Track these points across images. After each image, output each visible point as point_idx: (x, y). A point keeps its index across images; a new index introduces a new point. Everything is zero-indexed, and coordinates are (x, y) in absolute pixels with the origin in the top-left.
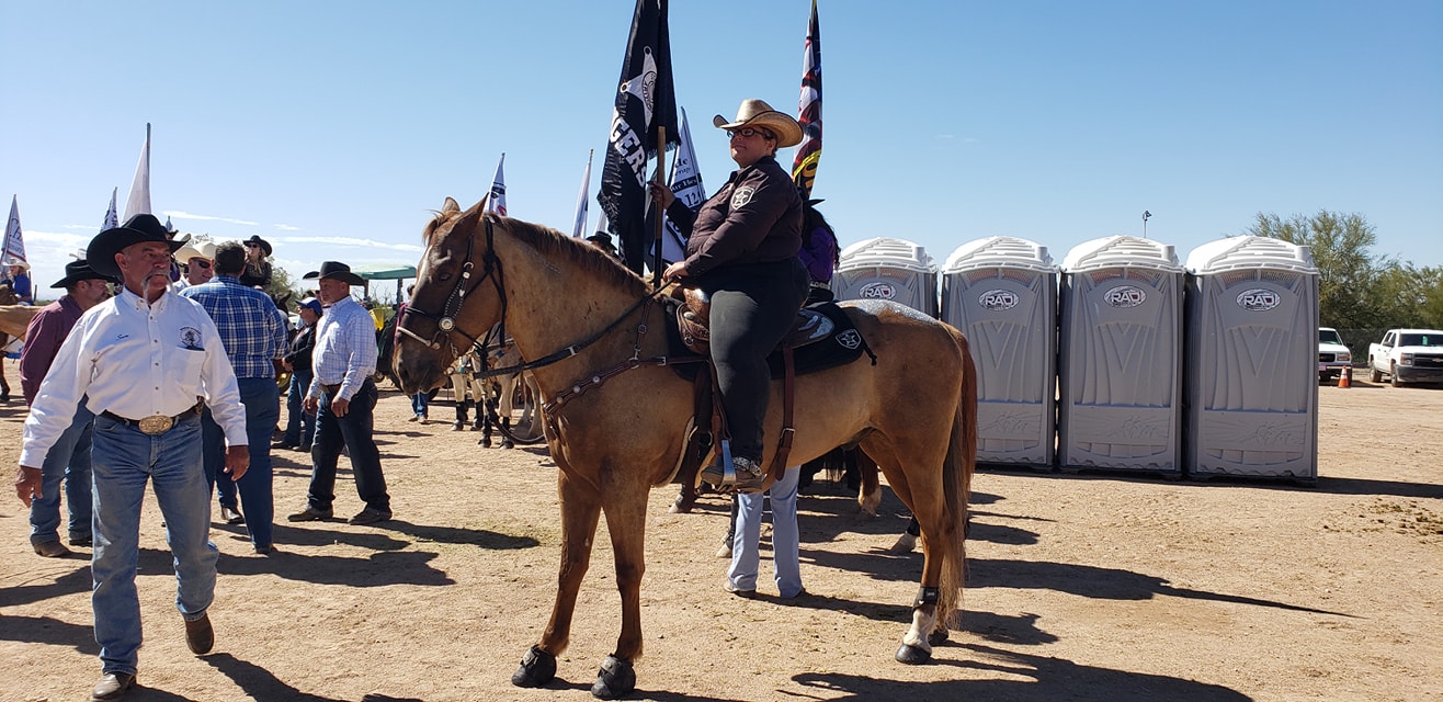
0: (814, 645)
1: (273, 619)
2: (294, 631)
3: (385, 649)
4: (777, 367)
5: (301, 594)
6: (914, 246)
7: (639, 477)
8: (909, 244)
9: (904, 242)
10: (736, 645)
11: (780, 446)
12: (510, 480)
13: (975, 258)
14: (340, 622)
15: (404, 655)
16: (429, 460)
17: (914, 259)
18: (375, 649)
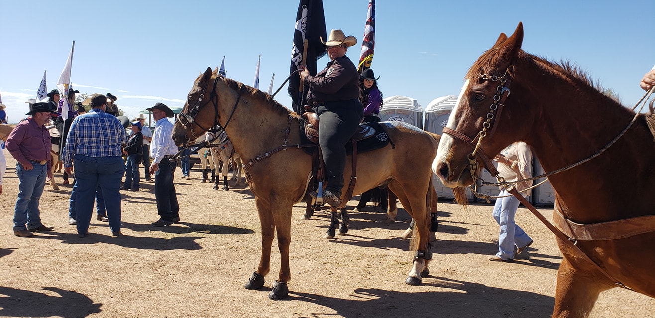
0: (369, 276)
1: (122, 264)
2: (132, 270)
3: (174, 278)
4: (349, 149)
5: (134, 253)
6: (412, 100)
7: (288, 199)
8: (410, 99)
9: (408, 98)
10: (333, 276)
11: (350, 185)
12: (228, 204)
13: (440, 105)
14: (153, 266)
15: (182, 281)
16: (191, 195)
17: (412, 106)
18: (169, 278)
